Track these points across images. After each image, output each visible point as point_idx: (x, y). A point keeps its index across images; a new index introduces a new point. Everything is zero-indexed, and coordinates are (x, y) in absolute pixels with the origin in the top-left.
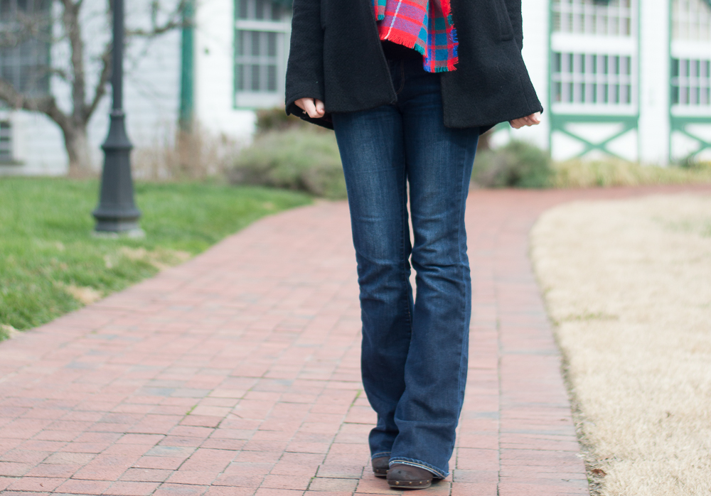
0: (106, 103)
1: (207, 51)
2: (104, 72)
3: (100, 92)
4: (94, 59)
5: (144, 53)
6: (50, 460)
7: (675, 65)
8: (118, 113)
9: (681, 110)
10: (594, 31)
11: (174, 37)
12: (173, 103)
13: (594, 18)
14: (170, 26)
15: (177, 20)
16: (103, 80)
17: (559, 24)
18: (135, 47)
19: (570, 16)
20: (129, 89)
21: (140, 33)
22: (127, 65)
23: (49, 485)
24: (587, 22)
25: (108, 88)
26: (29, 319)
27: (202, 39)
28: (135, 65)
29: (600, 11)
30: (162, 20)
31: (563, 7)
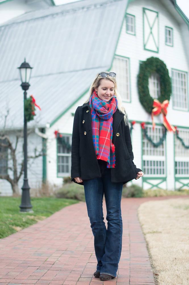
0: (23, 176)
1: (50, 162)
2: (22, 168)
3: (21, 173)
4: (19, 164)
5: (33, 163)
6: (8, 274)
7: (176, 163)
8: (26, 179)
9: (178, 176)
10: (154, 155)
11: (41, 158)
12: (41, 176)
13: (154, 151)
14: (40, 155)
15: (42, 153)
16: (22, 170)
17: (144, 153)
18: (30, 161)
19: (147, 151)
20: (29, 172)
21: (32, 157)
22: (28, 166)
23: (8, 281)
24: (152, 152)
25: (23, 172)
26: (2, 236)
27: (48, 159)
28: (30, 166)
29: (156, 149)
30: (37, 154)
31: (145, 148)
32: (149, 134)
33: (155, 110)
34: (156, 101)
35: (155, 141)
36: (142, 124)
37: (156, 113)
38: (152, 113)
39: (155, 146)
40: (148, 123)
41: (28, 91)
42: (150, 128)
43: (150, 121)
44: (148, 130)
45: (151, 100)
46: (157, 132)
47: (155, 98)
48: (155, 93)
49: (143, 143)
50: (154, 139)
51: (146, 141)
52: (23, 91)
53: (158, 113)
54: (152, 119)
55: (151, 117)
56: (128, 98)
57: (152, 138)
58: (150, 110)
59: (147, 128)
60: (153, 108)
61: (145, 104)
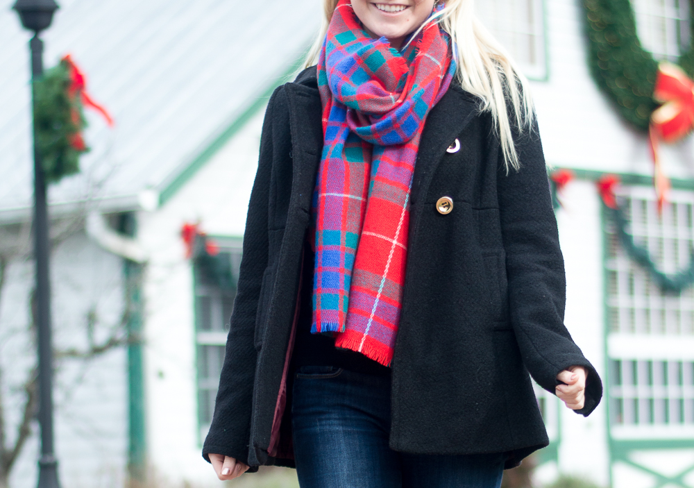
0: (32, 447)
1: (161, 375)
2: (29, 405)
3: (24, 433)
4: (14, 390)
5: (80, 380)
8: (48, 460)
10: (663, 330)
11: (118, 357)
12: (119, 444)
13: (662, 313)
14: (112, 343)
15: (121, 335)
16: (28, 416)
17: (617, 322)
18: (67, 374)
19: (632, 312)
20: (61, 427)
21: (73, 353)
22: (58, 396)
24: (654, 319)
25: (35, 428)
27: (153, 359)
28: (68, 396)
29: (670, 304)
30: (101, 336)
31: (622, 301)
32: (636, 230)
33: (666, 114)
34: (670, 70)
35: (669, 266)
36: (605, 186)
37: (670, 131)
38: (651, 131)
39: (669, 288)
40: (635, 180)
41: (47, 36)
42: (643, 203)
43: (644, 168)
44: (634, 213)
45: (647, 66)
46: (675, 223)
47: (665, 59)
48: (663, 30)
49: (611, 276)
50: (661, 253)
51: (622, 264)
52: (26, 36)
53: (681, 131)
54: (654, 158)
55: (644, 151)
56: (532, 60)
57: (652, 249)
58: (640, 113)
59: (627, 202)
60: (656, 106)
61: (618, 86)
